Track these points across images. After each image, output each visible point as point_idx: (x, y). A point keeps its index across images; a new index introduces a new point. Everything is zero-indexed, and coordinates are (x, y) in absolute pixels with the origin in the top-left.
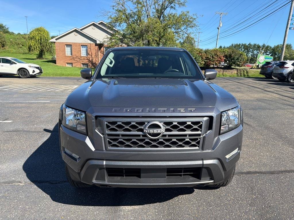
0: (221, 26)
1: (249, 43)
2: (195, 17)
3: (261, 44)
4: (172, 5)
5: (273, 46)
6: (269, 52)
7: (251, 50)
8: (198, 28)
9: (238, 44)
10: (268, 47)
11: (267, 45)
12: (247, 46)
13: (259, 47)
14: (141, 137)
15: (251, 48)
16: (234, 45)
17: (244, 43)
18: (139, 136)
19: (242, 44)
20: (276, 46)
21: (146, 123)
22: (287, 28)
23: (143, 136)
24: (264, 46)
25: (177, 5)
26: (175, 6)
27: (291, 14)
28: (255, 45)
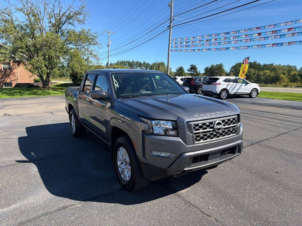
0: (110, 44)
1: (132, 61)
2: (96, 35)
3: (142, 62)
4: (70, 21)
5: (151, 64)
6: (149, 68)
7: (134, 66)
8: (100, 46)
9: (123, 61)
10: (147, 64)
11: (146, 63)
12: (131, 63)
13: (140, 64)
14: (212, 132)
15: (135, 65)
16: (120, 62)
17: (128, 61)
18: (210, 131)
19: (127, 61)
20: (153, 63)
21: (214, 123)
22: (169, 50)
23: (213, 131)
24: (144, 63)
25: (76, 22)
26: (74, 22)
27: (171, 39)
28: (137, 62)
